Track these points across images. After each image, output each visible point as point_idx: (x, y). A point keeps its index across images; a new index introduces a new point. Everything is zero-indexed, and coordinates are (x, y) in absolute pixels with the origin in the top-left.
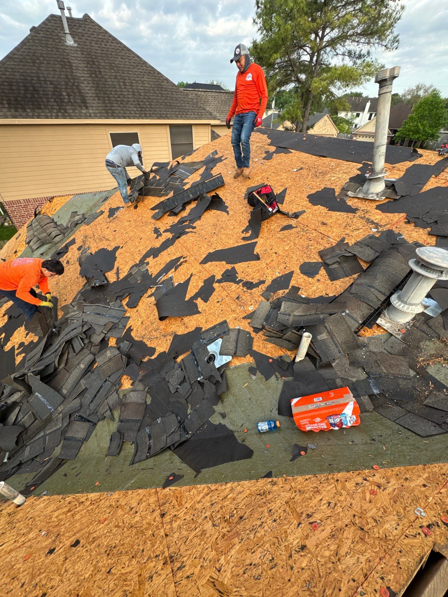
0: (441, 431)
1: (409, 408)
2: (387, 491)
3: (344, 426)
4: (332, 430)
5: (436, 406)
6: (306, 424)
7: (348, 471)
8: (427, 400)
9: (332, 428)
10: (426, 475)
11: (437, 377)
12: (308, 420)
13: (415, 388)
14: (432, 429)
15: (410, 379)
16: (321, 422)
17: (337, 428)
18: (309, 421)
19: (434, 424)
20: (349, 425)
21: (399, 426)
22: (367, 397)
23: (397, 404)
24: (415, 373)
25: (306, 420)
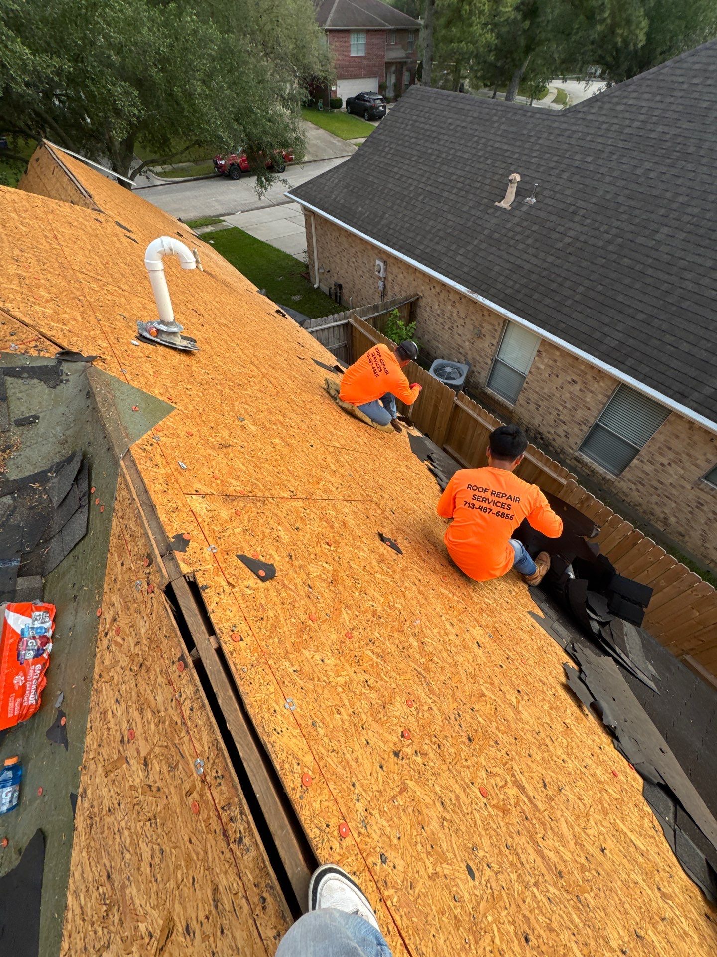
0: (85, 510)
1: (56, 528)
2: (120, 613)
3: (49, 634)
4: (50, 656)
5: (63, 496)
6: (21, 704)
7: (95, 655)
8: (54, 501)
9: (45, 656)
10: (116, 555)
11: (27, 474)
12: (12, 699)
13: (31, 508)
14: (81, 518)
15: (15, 508)
16: (25, 675)
17: (49, 647)
18: (16, 698)
19: (79, 512)
20: (49, 624)
21: (71, 555)
22: (20, 580)
23: (46, 541)
24: (9, 497)
25: (11, 705)
